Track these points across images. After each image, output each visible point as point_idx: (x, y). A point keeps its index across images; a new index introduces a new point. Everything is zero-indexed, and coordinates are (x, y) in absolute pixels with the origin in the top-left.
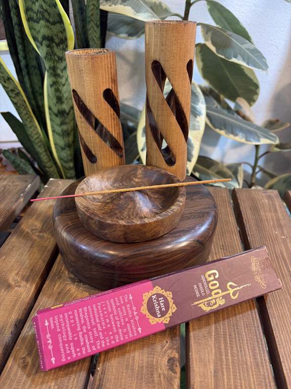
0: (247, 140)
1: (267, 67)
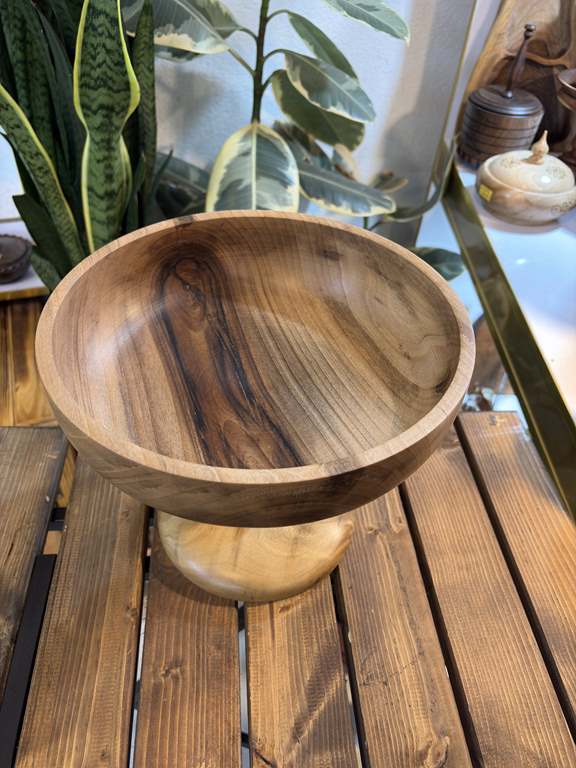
0: (354, 211)
1: (374, 114)
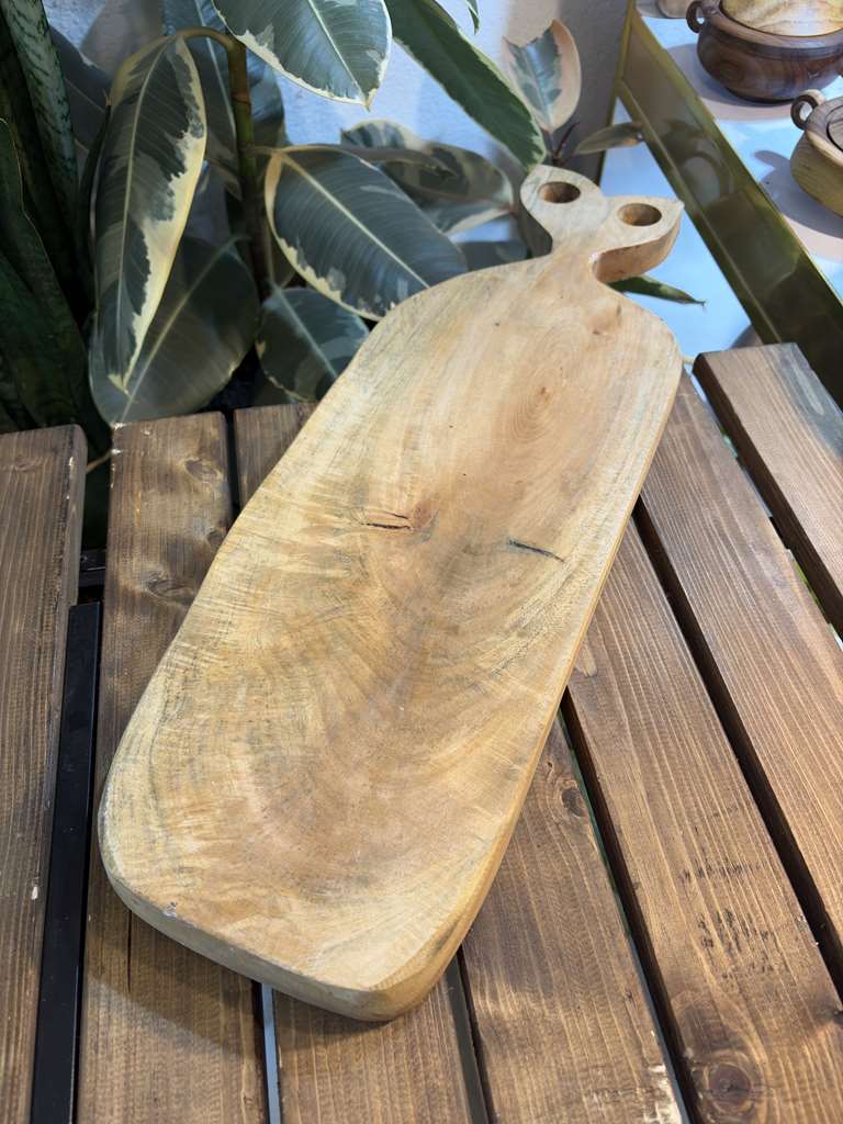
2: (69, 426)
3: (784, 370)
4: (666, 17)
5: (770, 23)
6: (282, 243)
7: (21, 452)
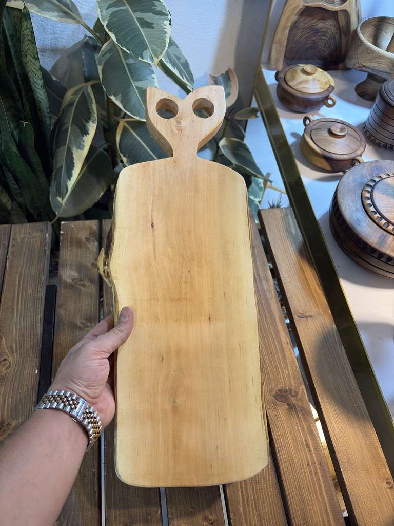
2: (46, 222)
3: (286, 217)
4: (270, 70)
5: (299, 87)
6: (122, 155)
7: (30, 231)
